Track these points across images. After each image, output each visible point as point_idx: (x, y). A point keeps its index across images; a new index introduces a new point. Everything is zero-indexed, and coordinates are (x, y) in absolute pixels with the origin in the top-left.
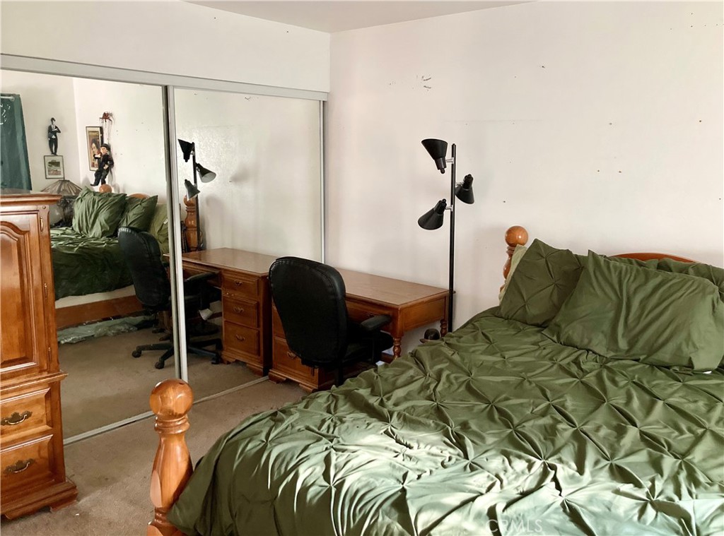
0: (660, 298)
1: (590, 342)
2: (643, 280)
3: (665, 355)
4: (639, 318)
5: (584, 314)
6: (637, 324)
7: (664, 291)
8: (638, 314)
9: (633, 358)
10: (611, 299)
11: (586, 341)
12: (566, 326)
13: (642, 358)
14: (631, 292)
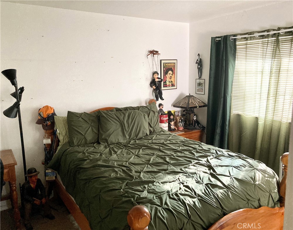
0: (132, 119)
1: (118, 140)
2: (123, 115)
3: (140, 135)
4: (129, 127)
5: (112, 132)
6: (129, 128)
7: (131, 116)
8: (127, 125)
9: (133, 139)
10: (118, 124)
11: (117, 141)
12: (109, 138)
13: (135, 138)
14: (123, 120)
